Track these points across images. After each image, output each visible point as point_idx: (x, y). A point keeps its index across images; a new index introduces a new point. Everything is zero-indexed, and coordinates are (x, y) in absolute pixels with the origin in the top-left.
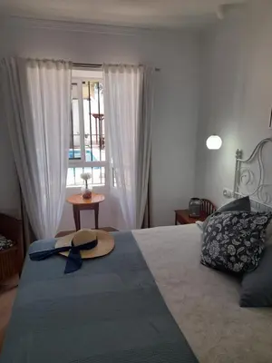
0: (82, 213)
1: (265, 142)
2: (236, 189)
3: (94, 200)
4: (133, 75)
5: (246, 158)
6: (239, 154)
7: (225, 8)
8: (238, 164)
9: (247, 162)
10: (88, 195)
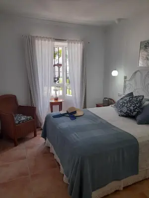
0: (54, 107)
1: (136, 72)
2: (124, 92)
3: (60, 101)
4: (79, 44)
5: (128, 79)
6: (125, 78)
7: (119, 20)
8: (125, 82)
9: (129, 80)
10: (56, 99)
